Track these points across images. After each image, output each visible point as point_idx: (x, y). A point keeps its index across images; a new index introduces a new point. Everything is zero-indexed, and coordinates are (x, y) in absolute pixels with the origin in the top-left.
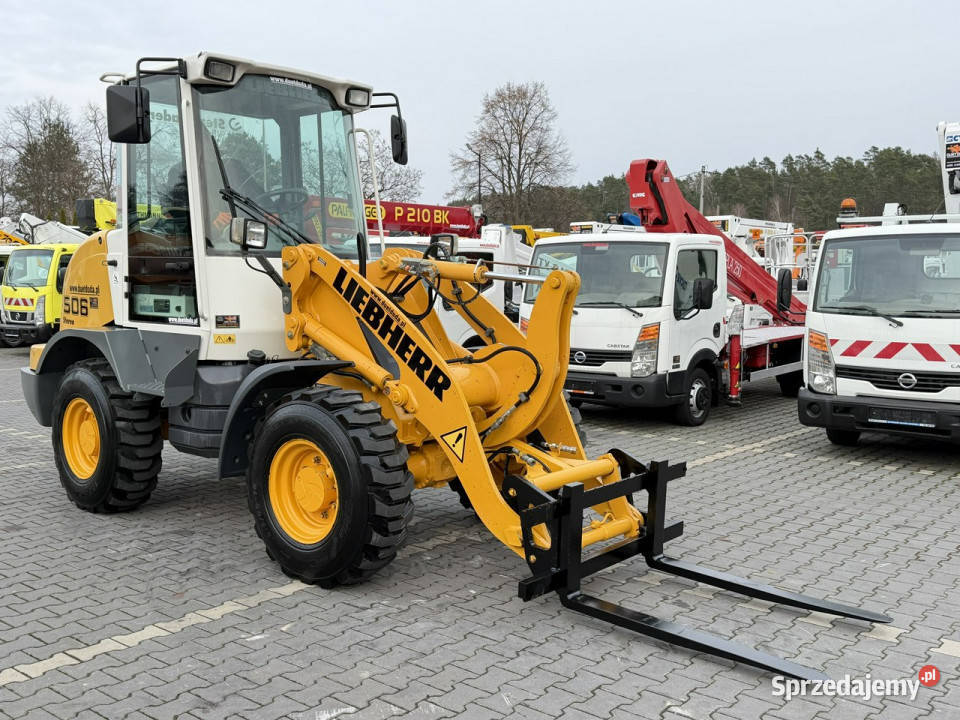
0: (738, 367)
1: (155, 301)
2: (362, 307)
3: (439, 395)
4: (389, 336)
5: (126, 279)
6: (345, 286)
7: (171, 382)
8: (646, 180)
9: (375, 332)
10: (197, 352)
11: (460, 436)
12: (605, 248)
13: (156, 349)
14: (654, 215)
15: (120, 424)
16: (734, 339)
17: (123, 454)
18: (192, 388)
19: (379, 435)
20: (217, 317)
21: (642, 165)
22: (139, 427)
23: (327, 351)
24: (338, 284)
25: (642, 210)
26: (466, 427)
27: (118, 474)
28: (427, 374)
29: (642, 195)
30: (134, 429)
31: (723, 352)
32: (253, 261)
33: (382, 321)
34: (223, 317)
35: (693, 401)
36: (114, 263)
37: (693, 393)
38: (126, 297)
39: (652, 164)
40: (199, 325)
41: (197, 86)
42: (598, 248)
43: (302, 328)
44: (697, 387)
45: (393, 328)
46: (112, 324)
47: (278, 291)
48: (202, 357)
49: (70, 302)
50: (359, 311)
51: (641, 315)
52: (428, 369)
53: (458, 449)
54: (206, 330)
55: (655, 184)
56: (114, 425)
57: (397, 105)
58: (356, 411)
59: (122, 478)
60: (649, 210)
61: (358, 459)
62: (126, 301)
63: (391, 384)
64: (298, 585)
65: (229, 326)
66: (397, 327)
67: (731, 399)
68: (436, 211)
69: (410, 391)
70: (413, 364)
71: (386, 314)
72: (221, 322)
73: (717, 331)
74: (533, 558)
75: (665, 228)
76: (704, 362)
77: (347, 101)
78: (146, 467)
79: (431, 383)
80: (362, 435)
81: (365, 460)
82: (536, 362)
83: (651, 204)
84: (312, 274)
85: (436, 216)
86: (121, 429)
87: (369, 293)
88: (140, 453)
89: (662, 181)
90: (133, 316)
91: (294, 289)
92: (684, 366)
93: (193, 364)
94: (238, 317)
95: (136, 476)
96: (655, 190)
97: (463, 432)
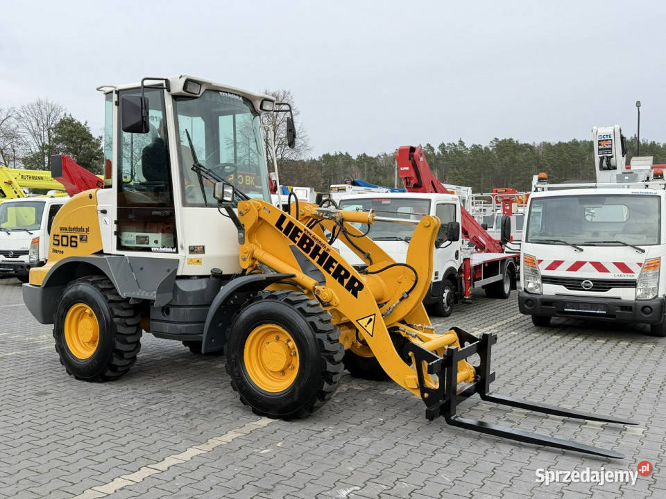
0: (469, 278)
1: (137, 237)
2: (297, 239)
3: (355, 295)
4: (318, 257)
5: (116, 222)
6: (284, 226)
7: (161, 290)
8: (410, 159)
9: (308, 255)
10: (176, 270)
11: (371, 320)
12: (389, 202)
13: (142, 269)
14: (413, 182)
15: (116, 320)
16: (467, 260)
17: (118, 340)
18: (171, 294)
19: (325, 320)
20: (190, 247)
21: (407, 149)
22: (129, 322)
23: (270, 268)
24: (279, 225)
25: (406, 178)
26: (375, 314)
27: (114, 354)
28: (346, 281)
29: (407, 168)
30: (126, 324)
31: (460, 269)
32: (223, 210)
33: (312, 248)
34: (194, 247)
35: (445, 300)
36: (104, 212)
37: (445, 295)
38: (115, 234)
39: (412, 149)
40: (177, 252)
41: (176, 97)
42: (384, 202)
43: (253, 253)
44: (447, 291)
45: (321, 252)
46: (101, 252)
47: (235, 229)
48: (179, 273)
49: (60, 238)
50: (295, 242)
52: (347, 278)
53: (369, 328)
54: (183, 255)
55: (415, 162)
56: (112, 320)
57: (290, 111)
58: (308, 305)
59: (116, 357)
60: (410, 178)
61: (314, 336)
62: (116, 237)
63: (320, 288)
65: (197, 253)
66: (324, 252)
67: (466, 299)
68: (247, 177)
69: (333, 292)
70: (336, 275)
71: (315, 243)
72: (193, 250)
73: (457, 256)
74: (426, 395)
75: (419, 190)
76: (451, 275)
77: (261, 108)
78: (133, 349)
79: (349, 287)
80: (315, 319)
81: (318, 336)
83: (413, 174)
84: (260, 218)
86: (118, 323)
87: (303, 230)
88: (129, 339)
89: (419, 160)
90: (120, 247)
91: (247, 228)
92: (440, 279)
93: (173, 278)
94: (204, 247)
95: (126, 355)
96: (415, 166)
97: (372, 317)
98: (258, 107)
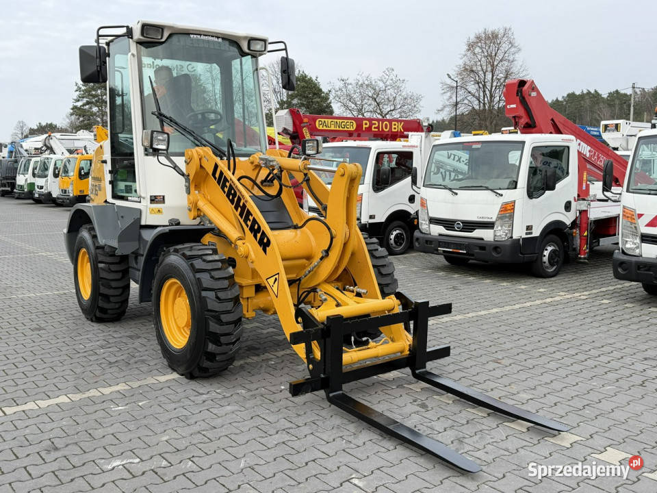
0: (586, 234)
1: (126, 186)
2: (226, 190)
3: (265, 250)
5: (110, 172)
6: (217, 175)
7: (123, 237)
8: (517, 93)
10: (140, 219)
11: (276, 279)
12: (479, 146)
13: (122, 217)
14: (524, 121)
15: (101, 265)
16: (583, 213)
17: (102, 285)
18: (137, 243)
19: (217, 277)
20: (151, 196)
21: (514, 84)
22: (113, 268)
24: (214, 174)
25: (514, 117)
26: (278, 274)
27: (100, 298)
29: (514, 106)
30: (110, 269)
31: (574, 223)
32: (162, 159)
33: (236, 199)
34: (155, 196)
35: (545, 259)
36: (106, 162)
37: (546, 253)
38: (110, 183)
39: (522, 83)
40: (140, 202)
42: (474, 146)
43: (196, 204)
44: (550, 249)
46: (106, 201)
47: (182, 179)
48: (143, 223)
51: (502, 195)
52: (259, 233)
53: (275, 289)
54: (145, 205)
55: (524, 98)
56: (97, 266)
57: (286, 49)
58: (204, 261)
59: (101, 300)
60: (520, 117)
61: (200, 294)
62: (111, 185)
63: (239, 243)
64: (175, 376)
65: (157, 202)
66: (244, 204)
67: (580, 258)
68: (393, 123)
69: (250, 247)
70: (252, 229)
72: (154, 200)
73: (568, 207)
74: (311, 366)
75: (534, 130)
76: (555, 231)
77: (249, 48)
78: (118, 294)
79: (261, 242)
80: (205, 277)
81: (204, 294)
82: (329, 229)
83: (522, 112)
84: (201, 166)
85: (393, 127)
86: (101, 268)
88: (114, 284)
89: (530, 95)
90: (115, 196)
91: (191, 177)
92: (536, 233)
93: (139, 226)
94: (164, 197)
95: (111, 299)
96: (523, 102)
97: (277, 276)
98: (245, 49)
